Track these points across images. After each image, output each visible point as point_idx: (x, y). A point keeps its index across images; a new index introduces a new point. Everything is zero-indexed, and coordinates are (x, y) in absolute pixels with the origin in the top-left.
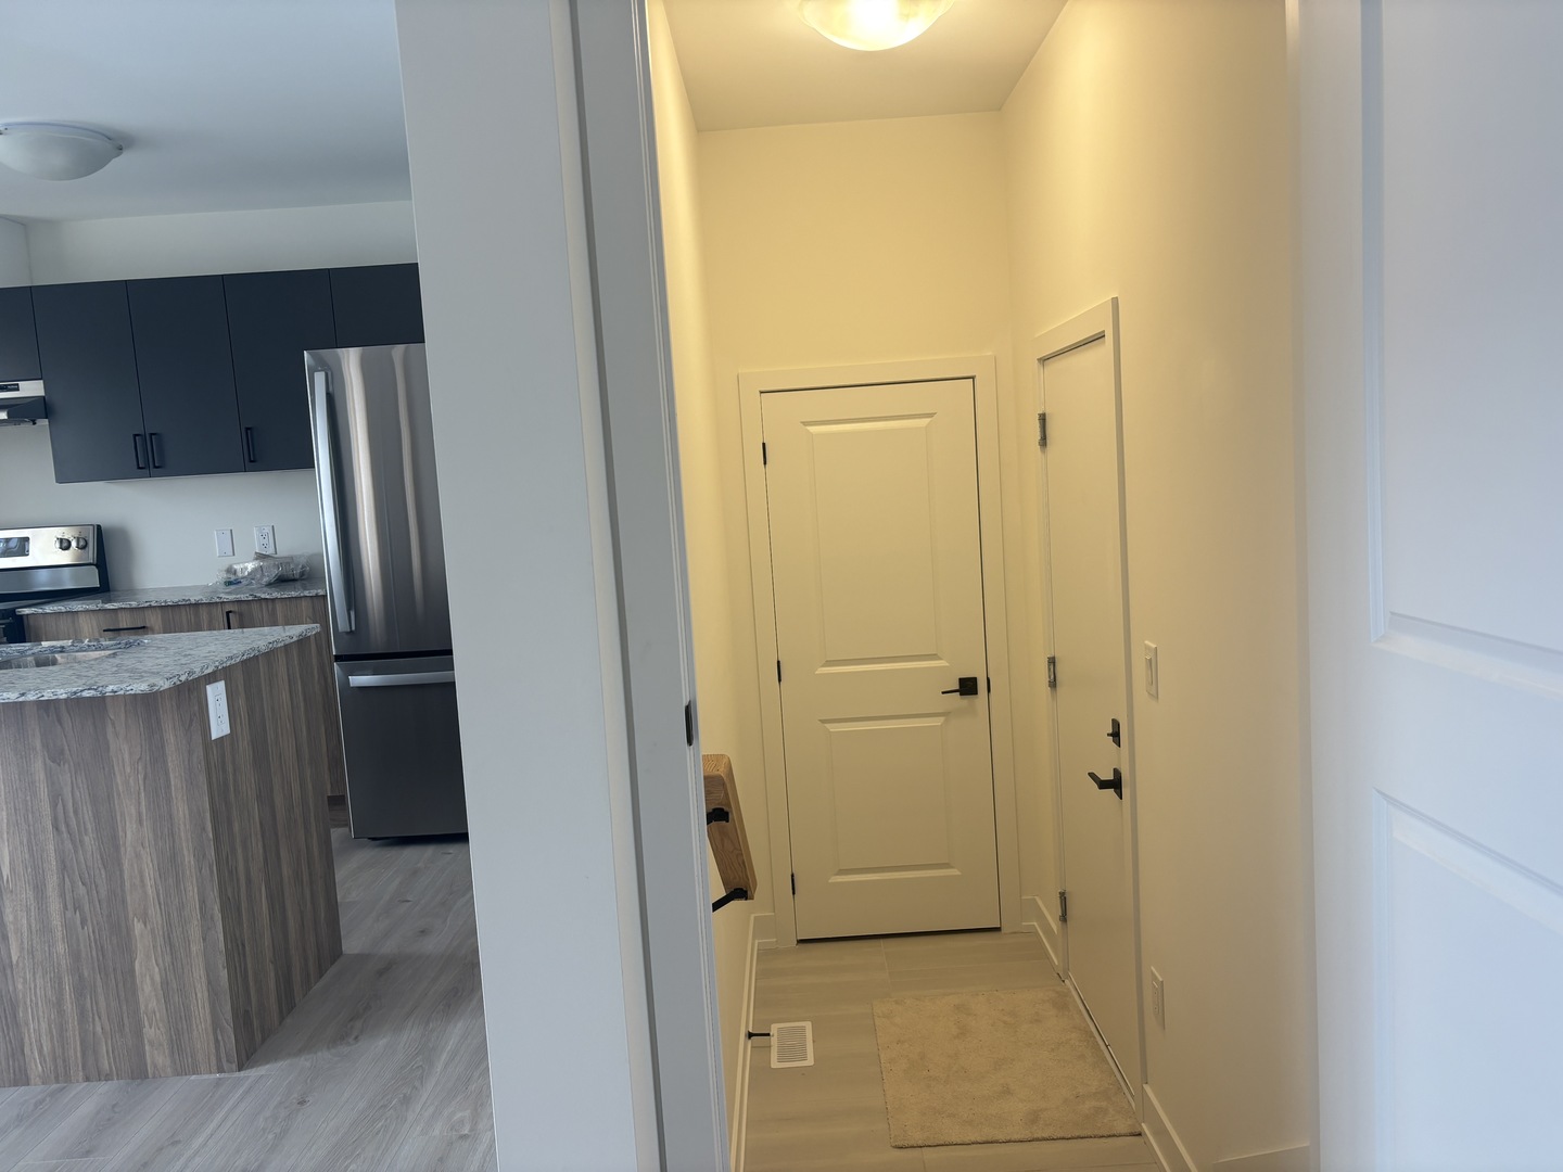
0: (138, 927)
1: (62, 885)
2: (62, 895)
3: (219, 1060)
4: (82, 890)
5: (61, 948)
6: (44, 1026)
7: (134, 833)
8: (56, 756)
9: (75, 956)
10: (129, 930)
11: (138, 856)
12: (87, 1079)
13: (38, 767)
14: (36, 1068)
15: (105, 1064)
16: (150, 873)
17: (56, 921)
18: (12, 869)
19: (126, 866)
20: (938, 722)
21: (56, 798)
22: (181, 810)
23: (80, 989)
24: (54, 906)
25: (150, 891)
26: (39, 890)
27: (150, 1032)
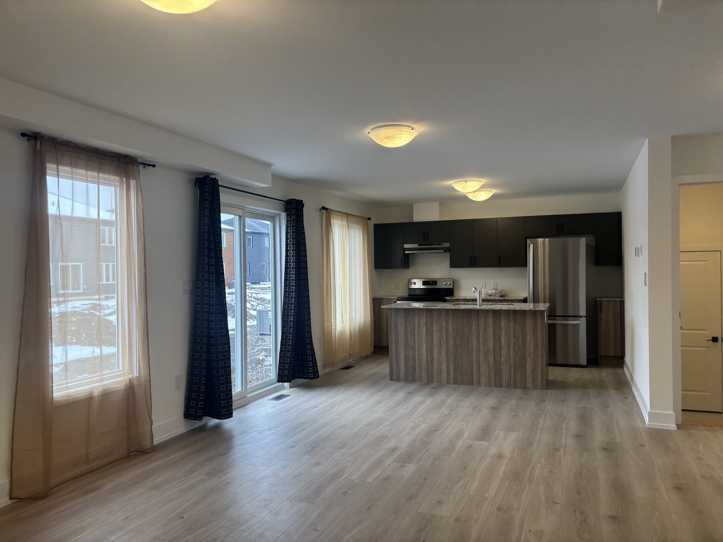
0: (528, 358)
1: (514, 348)
2: (514, 350)
3: (542, 387)
4: (517, 349)
5: (512, 360)
6: (507, 376)
7: (529, 339)
8: (515, 322)
9: (515, 362)
10: (526, 359)
11: (530, 344)
12: (514, 388)
13: (512, 324)
14: (504, 384)
15: (518, 386)
16: (532, 347)
17: (512, 355)
18: (504, 344)
19: (527, 346)
20: (705, 349)
21: (514, 330)
22: (539, 335)
23: (515, 369)
24: (512, 352)
25: (532, 351)
26: (509, 348)
27: (528, 380)
